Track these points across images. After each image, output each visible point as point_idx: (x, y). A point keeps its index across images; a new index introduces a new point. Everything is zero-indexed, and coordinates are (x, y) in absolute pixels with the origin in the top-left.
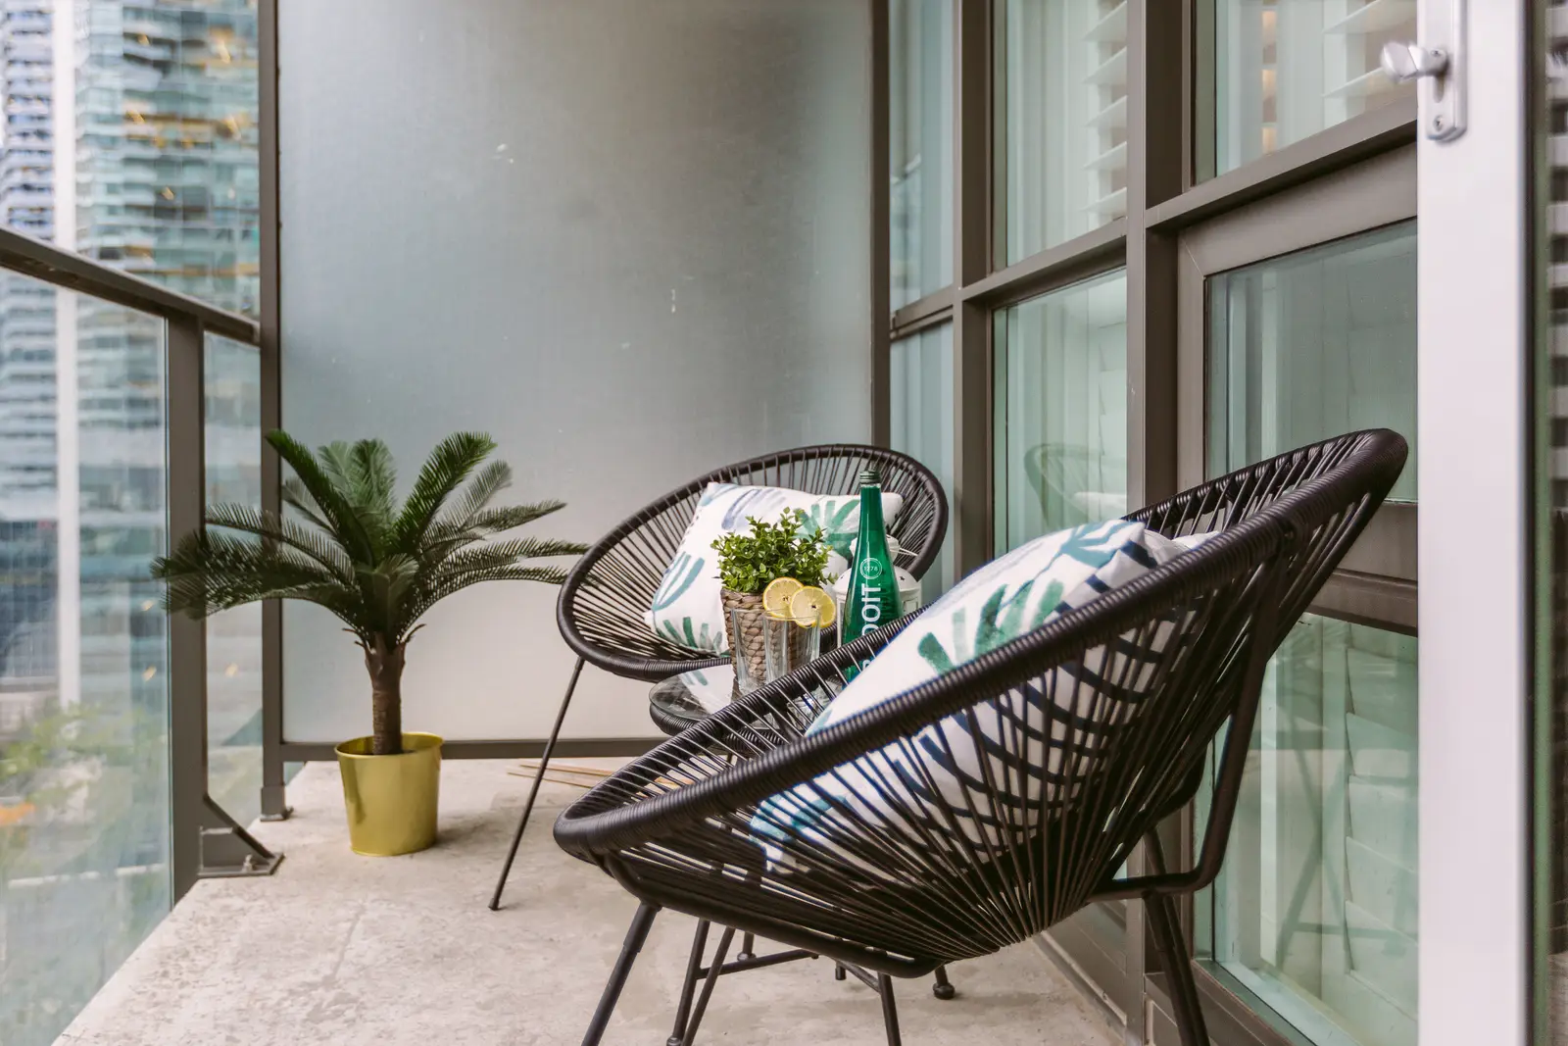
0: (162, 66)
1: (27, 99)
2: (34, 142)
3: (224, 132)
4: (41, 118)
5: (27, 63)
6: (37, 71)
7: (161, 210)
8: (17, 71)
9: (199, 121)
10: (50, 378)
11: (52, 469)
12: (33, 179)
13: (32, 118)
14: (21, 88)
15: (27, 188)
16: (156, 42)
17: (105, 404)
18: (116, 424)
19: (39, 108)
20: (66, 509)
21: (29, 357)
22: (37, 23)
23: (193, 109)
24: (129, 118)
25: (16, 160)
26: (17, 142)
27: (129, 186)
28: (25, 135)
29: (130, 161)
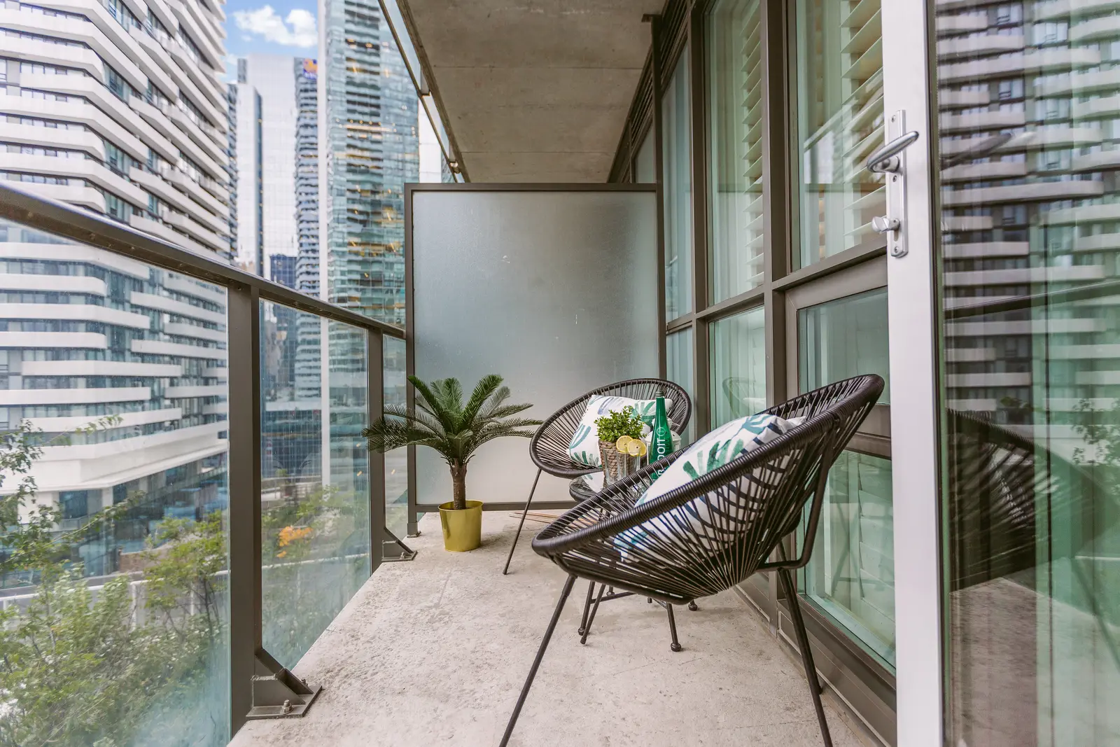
0: (363, 223)
1: (308, 237)
2: (311, 254)
3: (389, 249)
4: (314, 244)
5: (308, 222)
6: (313, 225)
7: (364, 282)
8: (304, 225)
9: (379, 245)
10: (319, 351)
11: (319, 389)
12: (310, 269)
13: (310, 244)
14: (305, 232)
15: (308, 273)
16: (361, 213)
17: (340, 362)
18: (346, 370)
19: (314, 240)
20: (325, 405)
21: (309, 343)
22: (312, 205)
23: (376, 240)
24: (350, 244)
25: (304, 261)
26: (304, 254)
27: (350, 272)
28: (307, 251)
29: (350, 262)
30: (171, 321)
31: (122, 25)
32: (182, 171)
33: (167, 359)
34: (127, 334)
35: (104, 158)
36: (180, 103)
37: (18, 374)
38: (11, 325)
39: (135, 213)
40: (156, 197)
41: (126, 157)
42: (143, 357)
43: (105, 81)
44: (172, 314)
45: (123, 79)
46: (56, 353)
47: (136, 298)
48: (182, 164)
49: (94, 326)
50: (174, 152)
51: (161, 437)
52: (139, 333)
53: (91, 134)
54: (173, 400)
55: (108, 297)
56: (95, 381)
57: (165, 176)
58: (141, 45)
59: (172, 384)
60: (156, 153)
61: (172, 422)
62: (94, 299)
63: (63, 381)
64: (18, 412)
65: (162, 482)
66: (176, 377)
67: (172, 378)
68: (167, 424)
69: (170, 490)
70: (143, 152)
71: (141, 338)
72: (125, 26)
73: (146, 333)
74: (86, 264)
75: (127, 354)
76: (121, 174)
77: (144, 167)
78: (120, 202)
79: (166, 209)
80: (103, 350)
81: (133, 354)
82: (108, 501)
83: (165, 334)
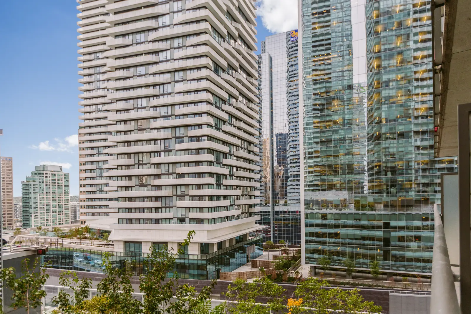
0: (321, 110)
1: (293, 122)
2: (294, 131)
3: (335, 123)
4: (296, 126)
5: (293, 115)
6: (295, 116)
7: (322, 142)
8: (291, 117)
9: (331, 121)
10: (299, 180)
11: (299, 200)
12: (294, 139)
13: (293, 126)
14: (291, 120)
15: (293, 141)
16: (320, 105)
17: (309, 186)
18: (313, 190)
19: (296, 124)
20: (302, 208)
21: (294, 176)
22: (295, 106)
23: (328, 119)
24: (314, 123)
25: (291, 135)
26: (291, 131)
27: (314, 138)
28: (293, 130)
29: (314, 133)
30: (237, 170)
31: (218, 43)
32: (240, 102)
33: (235, 187)
34: (222, 177)
35: (213, 102)
36: (239, 71)
37: (188, 195)
38: (186, 176)
39: (224, 124)
40: (231, 115)
41: (220, 100)
42: (227, 187)
43: (213, 69)
44: (237, 167)
45: (219, 66)
46: (199, 186)
47: (225, 161)
48: (240, 98)
49: (211, 174)
50: (237, 93)
51: (234, 222)
52: (225, 176)
53: (209, 93)
54: (238, 205)
55: (215, 162)
56: (211, 198)
57: (234, 105)
58: (225, 49)
59: (237, 199)
60: (231, 96)
61: (238, 216)
62: (210, 163)
63: (201, 198)
64: (187, 210)
65: (234, 242)
66: (239, 196)
67: (237, 196)
68: (236, 216)
69: (237, 246)
70: (226, 96)
71: (226, 179)
72: (219, 43)
73: (228, 176)
74: (208, 149)
75: (222, 185)
76: (218, 108)
77: (227, 103)
78: (218, 120)
79: (234, 120)
80: (213, 185)
81: (224, 186)
82: (216, 249)
83: (235, 176)
